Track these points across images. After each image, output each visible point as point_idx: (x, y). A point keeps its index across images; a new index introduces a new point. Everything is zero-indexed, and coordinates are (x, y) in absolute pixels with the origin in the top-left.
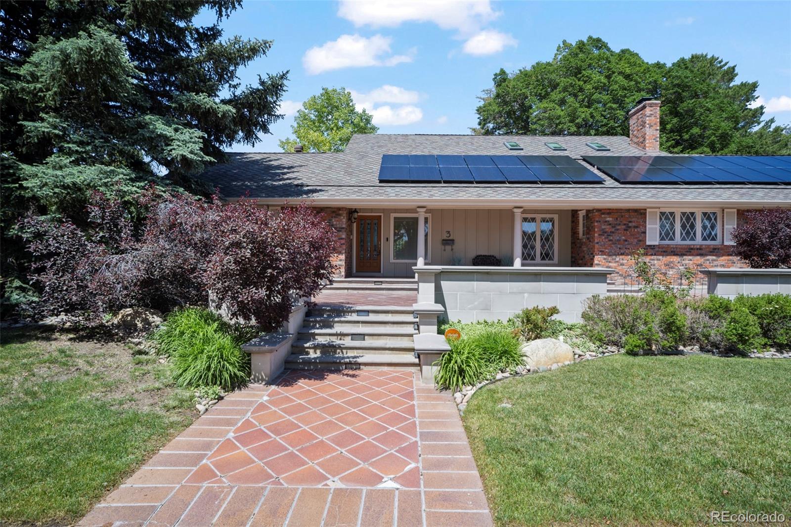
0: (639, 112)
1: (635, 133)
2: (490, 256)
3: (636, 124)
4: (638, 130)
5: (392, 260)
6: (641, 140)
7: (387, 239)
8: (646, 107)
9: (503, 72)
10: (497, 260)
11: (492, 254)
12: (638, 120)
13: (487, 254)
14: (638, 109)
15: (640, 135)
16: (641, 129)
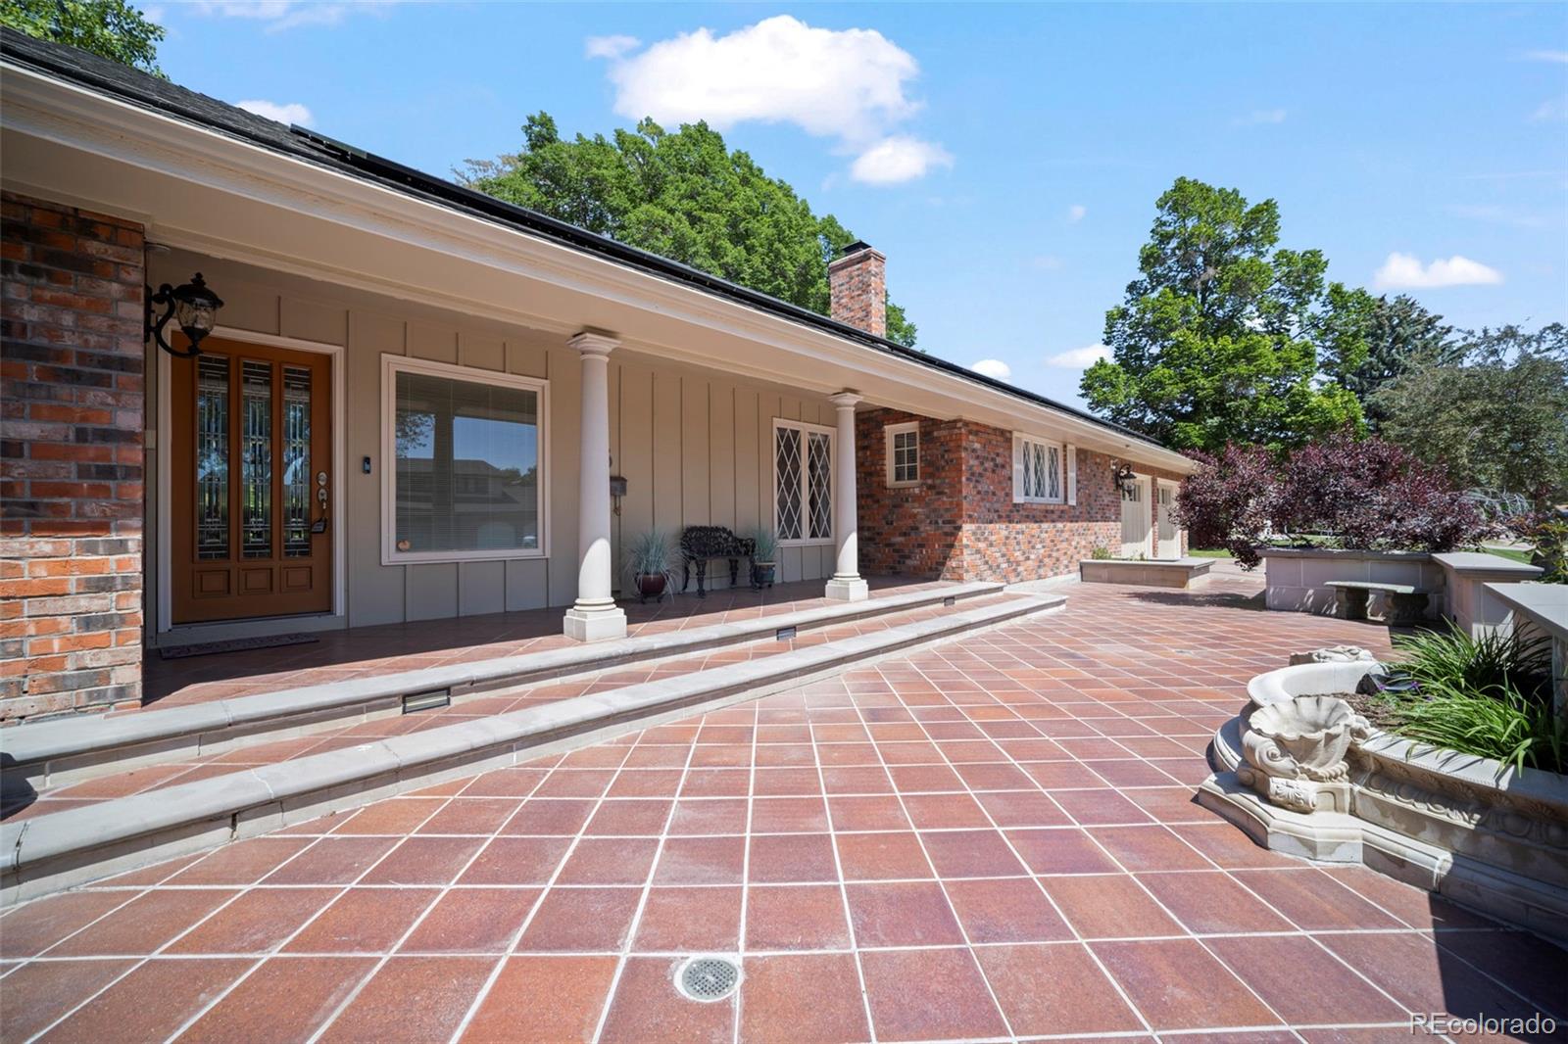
0: (854, 265)
1: (843, 301)
2: (717, 529)
3: (847, 286)
4: (852, 298)
5: (390, 555)
6: (861, 314)
7: (367, 460)
8: (869, 258)
9: (546, 122)
10: (735, 539)
11: (717, 522)
12: (852, 278)
13: (705, 523)
14: (851, 260)
15: (857, 306)
16: (859, 295)
